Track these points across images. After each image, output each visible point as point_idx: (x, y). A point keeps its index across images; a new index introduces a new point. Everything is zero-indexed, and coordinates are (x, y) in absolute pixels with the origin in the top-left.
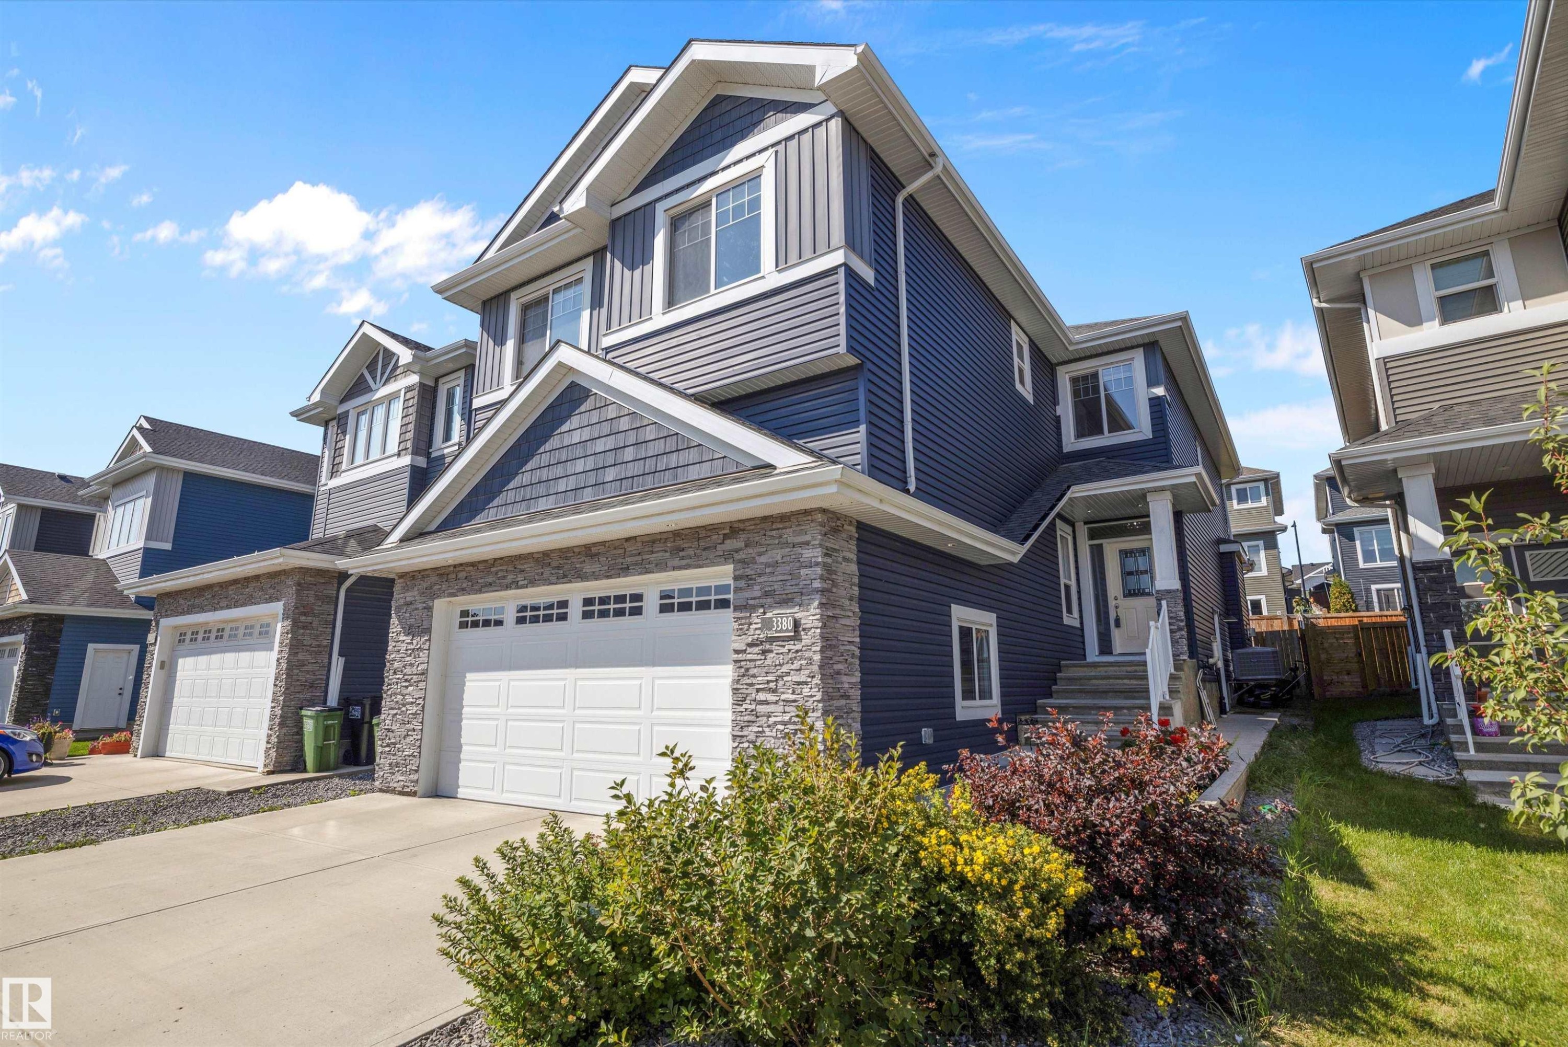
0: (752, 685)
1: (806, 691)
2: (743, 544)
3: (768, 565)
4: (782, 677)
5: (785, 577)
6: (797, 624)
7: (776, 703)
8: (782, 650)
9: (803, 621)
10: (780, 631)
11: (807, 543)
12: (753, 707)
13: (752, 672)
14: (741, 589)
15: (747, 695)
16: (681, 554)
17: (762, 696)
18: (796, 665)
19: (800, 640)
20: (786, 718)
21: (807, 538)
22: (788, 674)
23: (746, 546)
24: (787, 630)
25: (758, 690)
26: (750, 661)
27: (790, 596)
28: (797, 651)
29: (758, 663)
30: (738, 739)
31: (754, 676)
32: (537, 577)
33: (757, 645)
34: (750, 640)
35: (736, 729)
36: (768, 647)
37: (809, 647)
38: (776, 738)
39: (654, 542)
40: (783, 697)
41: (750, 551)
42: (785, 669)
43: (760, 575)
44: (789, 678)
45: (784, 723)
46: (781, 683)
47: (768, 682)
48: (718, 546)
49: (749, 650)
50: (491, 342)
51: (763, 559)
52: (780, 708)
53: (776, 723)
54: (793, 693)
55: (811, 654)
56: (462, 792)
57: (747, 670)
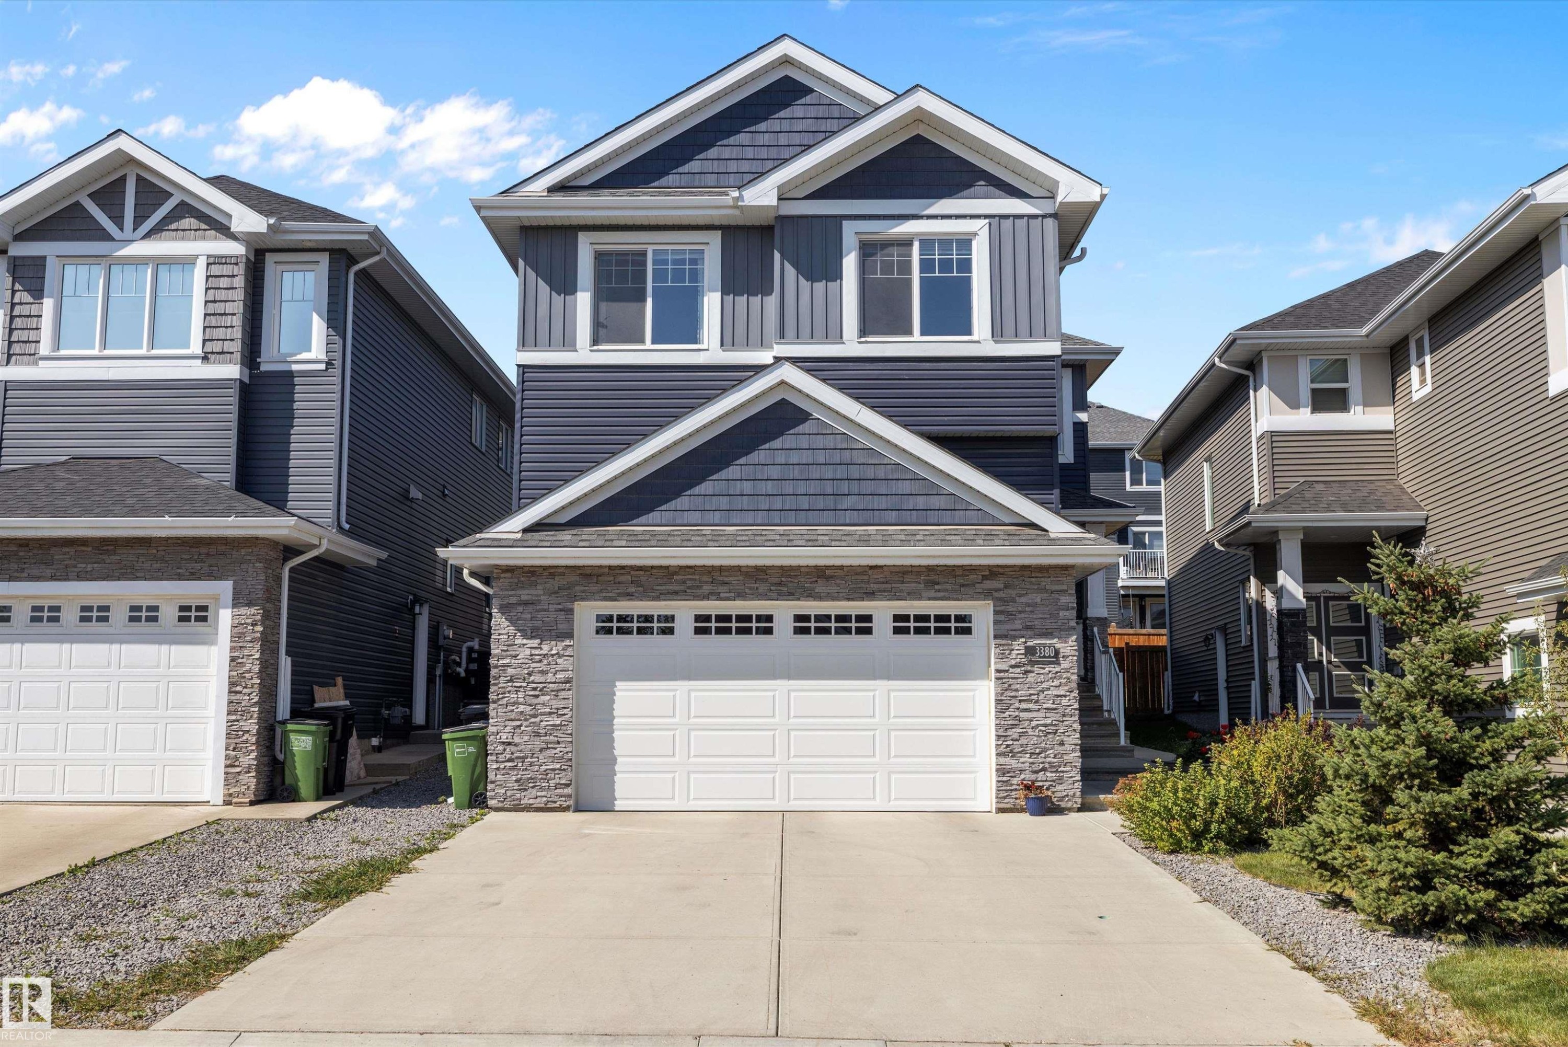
0: (1015, 697)
1: (1065, 701)
2: (1002, 586)
3: (1028, 605)
4: (1043, 691)
5: (1045, 616)
6: (1057, 652)
7: (1039, 710)
8: (1043, 671)
9: (1061, 650)
10: (1044, 657)
11: (1064, 591)
12: (1017, 713)
13: (1013, 687)
14: (1000, 621)
15: (1011, 705)
16: (937, 587)
17: (1024, 706)
18: (1056, 683)
19: (1059, 664)
20: (1049, 722)
21: (1065, 587)
22: (1048, 689)
23: (1006, 587)
24: (1050, 657)
25: (1020, 701)
26: (1012, 678)
27: (1050, 631)
28: (1057, 673)
29: (1019, 680)
30: (1003, 739)
31: (1017, 690)
32: (747, 591)
33: (1019, 667)
34: (1013, 662)
35: (1002, 730)
36: (1029, 668)
37: (1067, 670)
38: (1038, 736)
39: (905, 573)
40: (1045, 706)
41: (1010, 592)
42: (1045, 685)
43: (1020, 612)
44: (1050, 692)
45: (1045, 725)
46: (1042, 696)
47: (1031, 695)
48: (977, 585)
49: (1011, 670)
50: (544, 287)
51: (1023, 600)
52: (1041, 714)
53: (1038, 726)
54: (1053, 703)
55: (1069, 675)
56: (619, 805)
57: (1010, 685)
